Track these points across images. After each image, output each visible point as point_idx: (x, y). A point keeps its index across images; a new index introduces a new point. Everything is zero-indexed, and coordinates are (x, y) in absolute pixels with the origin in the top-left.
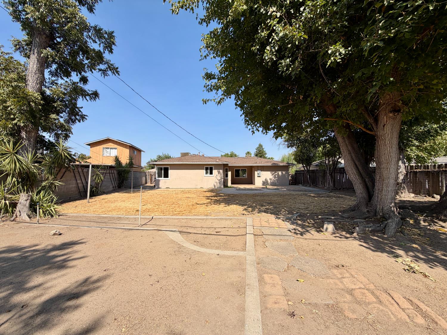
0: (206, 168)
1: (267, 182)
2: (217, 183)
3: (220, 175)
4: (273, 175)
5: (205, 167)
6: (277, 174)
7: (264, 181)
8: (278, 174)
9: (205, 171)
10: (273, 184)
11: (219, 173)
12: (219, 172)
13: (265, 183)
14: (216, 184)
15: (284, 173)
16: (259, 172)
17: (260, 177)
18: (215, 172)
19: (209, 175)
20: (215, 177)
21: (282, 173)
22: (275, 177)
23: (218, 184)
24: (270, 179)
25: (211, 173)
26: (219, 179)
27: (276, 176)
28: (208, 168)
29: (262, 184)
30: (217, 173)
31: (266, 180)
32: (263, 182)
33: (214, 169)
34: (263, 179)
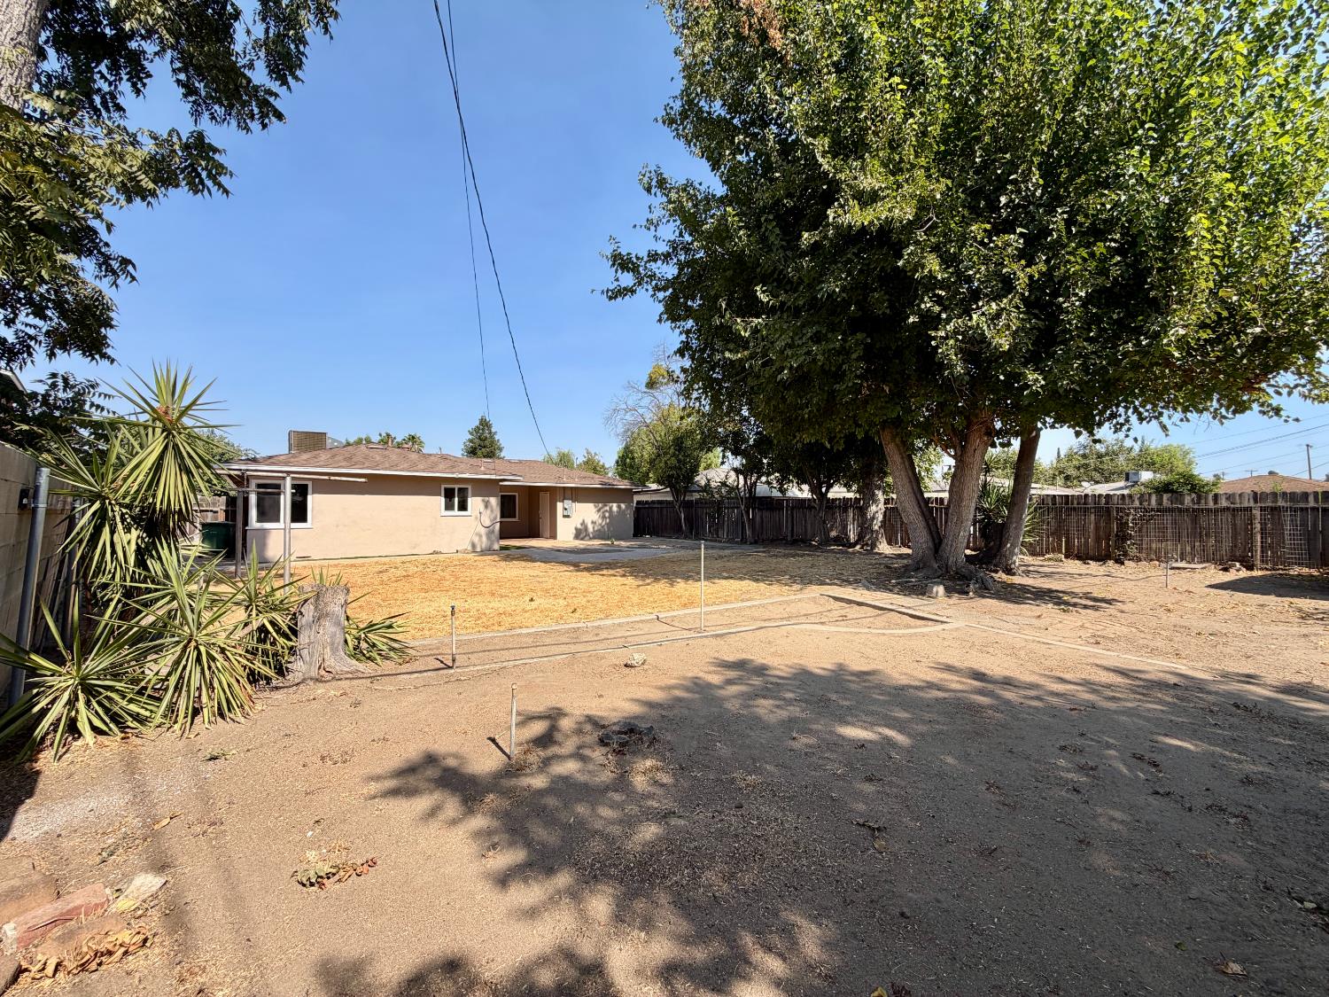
0: (446, 489)
1: (586, 529)
2: (480, 536)
3: (489, 512)
4: (599, 511)
5: (443, 487)
6: (608, 508)
7: (579, 526)
8: (611, 508)
9: (442, 500)
10: (599, 535)
11: (486, 507)
12: (487, 505)
13: (580, 534)
14: (476, 540)
15: (623, 506)
16: (568, 503)
17: (568, 516)
18: (474, 503)
19: (456, 512)
20: (476, 518)
21: (619, 507)
22: (604, 517)
23: (484, 539)
24: (593, 522)
25: (463, 507)
26: (488, 523)
27: (607, 515)
28: (454, 489)
29: (573, 536)
30: (481, 506)
31: (583, 523)
32: (576, 529)
33: (474, 495)
34: (575, 521)
